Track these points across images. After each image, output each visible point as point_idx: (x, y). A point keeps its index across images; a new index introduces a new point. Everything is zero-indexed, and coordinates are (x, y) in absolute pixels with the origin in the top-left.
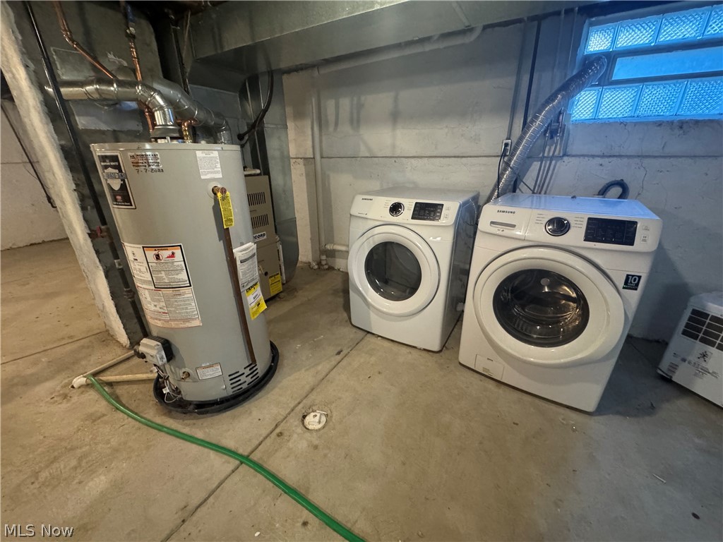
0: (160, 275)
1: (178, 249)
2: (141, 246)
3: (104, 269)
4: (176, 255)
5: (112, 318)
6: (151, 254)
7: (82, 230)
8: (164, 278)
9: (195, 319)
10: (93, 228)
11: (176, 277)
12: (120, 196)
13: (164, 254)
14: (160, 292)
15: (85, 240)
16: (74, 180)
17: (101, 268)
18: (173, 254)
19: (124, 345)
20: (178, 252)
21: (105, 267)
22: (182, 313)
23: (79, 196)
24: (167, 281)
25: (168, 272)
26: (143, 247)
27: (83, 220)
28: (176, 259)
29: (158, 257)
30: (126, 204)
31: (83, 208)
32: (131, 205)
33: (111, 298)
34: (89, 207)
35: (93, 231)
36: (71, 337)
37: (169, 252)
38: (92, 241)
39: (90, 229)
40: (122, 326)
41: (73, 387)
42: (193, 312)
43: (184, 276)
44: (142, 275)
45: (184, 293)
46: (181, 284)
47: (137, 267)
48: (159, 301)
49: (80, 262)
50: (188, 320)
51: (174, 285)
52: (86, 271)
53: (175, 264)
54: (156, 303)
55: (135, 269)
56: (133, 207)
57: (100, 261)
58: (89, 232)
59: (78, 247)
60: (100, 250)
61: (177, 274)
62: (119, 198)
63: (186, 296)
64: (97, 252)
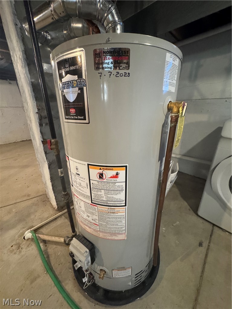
0: (99, 193)
1: (123, 170)
2: (86, 163)
3: (48, 164)
4: (120, 176)
5: (49, 190)
6: (95, 172)
7: (39, 139)
8: (103, 196)
9: (122, 234)
10: (45, 138)
11: (114, 196)
12: (74, 108)
13: (108, 174)
14: (96, 207)
15: (40, 144)
16: (37, 106)
17: (47, 162)
18: (117, 174)
19: (54, 207)
20: (122, 173)
21: (49, 162)
22: (112, 228)
23: (39, 117)
24: (104, 199)
25: (108, 191)
26: (88, 165)
27: (40, 132)
28: (118, 180)
29: (101, 176)
30: (79, 117)
31: (41, 125)
32: (85, 119)
33: (50, 181)
34: (44, 124)
35: (45, 139)
36: (29, 195)
37: (113, 173)
38: (43, 146)
39: (43, 138)
40: (54, 197)
41: (24, 238)
42: (122, 228)
43: (122, 196)
44: (82, 189)
45: (118, 212)
46: (117, 204)
47: (78, 180)
48: (93, 214)
49: (37, 156)
50: (115, 234)
51: (111, 203)
52: (39, 161)
53: (117, 184)
54: (89, 215)
55: (75, 182)
56: (87, 121)
57: (47, 158)
58: (43, 140)
59: (36, 147)
60: (47, 152)
61: (116, 194)
62: (73, 111)
63: (119, 214)
64: (46, 153)
